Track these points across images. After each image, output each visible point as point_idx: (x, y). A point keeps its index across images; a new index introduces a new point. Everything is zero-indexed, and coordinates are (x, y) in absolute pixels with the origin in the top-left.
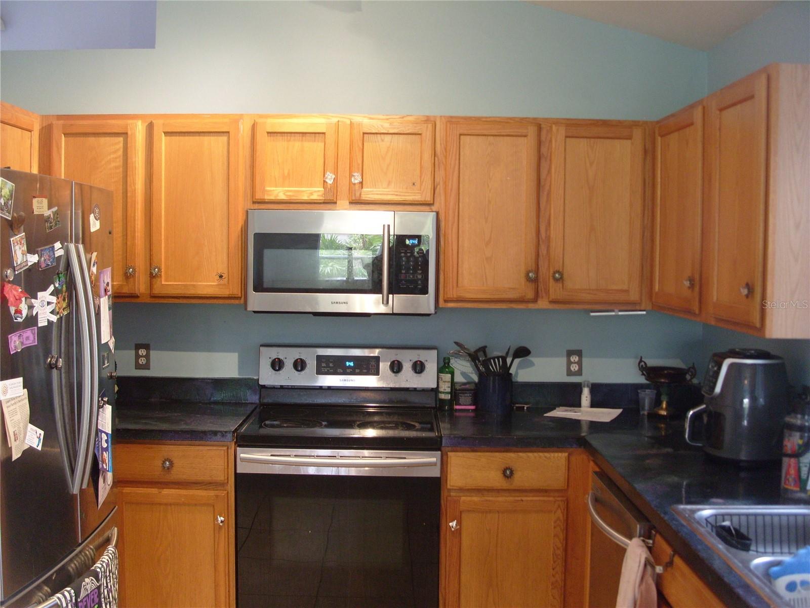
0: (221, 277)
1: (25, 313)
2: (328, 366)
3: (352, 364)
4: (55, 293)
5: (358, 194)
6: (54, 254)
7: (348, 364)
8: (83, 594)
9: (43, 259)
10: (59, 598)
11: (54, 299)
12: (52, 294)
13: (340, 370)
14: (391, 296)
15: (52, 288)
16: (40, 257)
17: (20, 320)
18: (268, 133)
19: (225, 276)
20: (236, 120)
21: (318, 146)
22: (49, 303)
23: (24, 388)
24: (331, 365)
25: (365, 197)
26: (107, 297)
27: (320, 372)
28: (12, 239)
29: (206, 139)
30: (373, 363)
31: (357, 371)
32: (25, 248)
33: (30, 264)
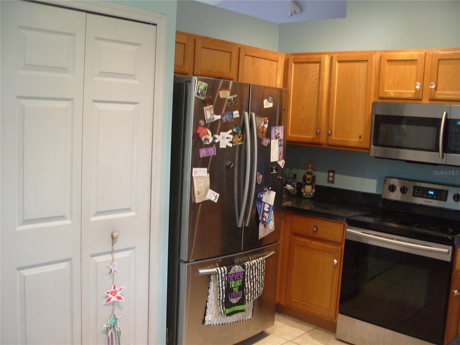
0: (360, 137)
1: (211, 140)
2: (419, 192)
3: (432, 193)
4: (233, 134)
5: (433, 95)
6: (233, 116)
7: (430, 192)
8: (232, 272)
9: (224, 118)
10: (217, 270)
11: (231, 137)
12: (231, 134)
13: (425, 196)
14: (445, 154)
15: (231, 131)
16: (222, 116)
17: (207, 143)
18: (388, 61)
19: (362, 137)
20: (372, 53)
21: (413, 68)
22: (227, 138)
23: (208, 173)
24: (421, 192)
25: (438, 97)
26: (278, 140)
27: (414, 195)
28: (204, 108)
29: (357, 64)
30: (444, 194)
31: (435, 197)
32: (213, 112)
33: (215, 119)
